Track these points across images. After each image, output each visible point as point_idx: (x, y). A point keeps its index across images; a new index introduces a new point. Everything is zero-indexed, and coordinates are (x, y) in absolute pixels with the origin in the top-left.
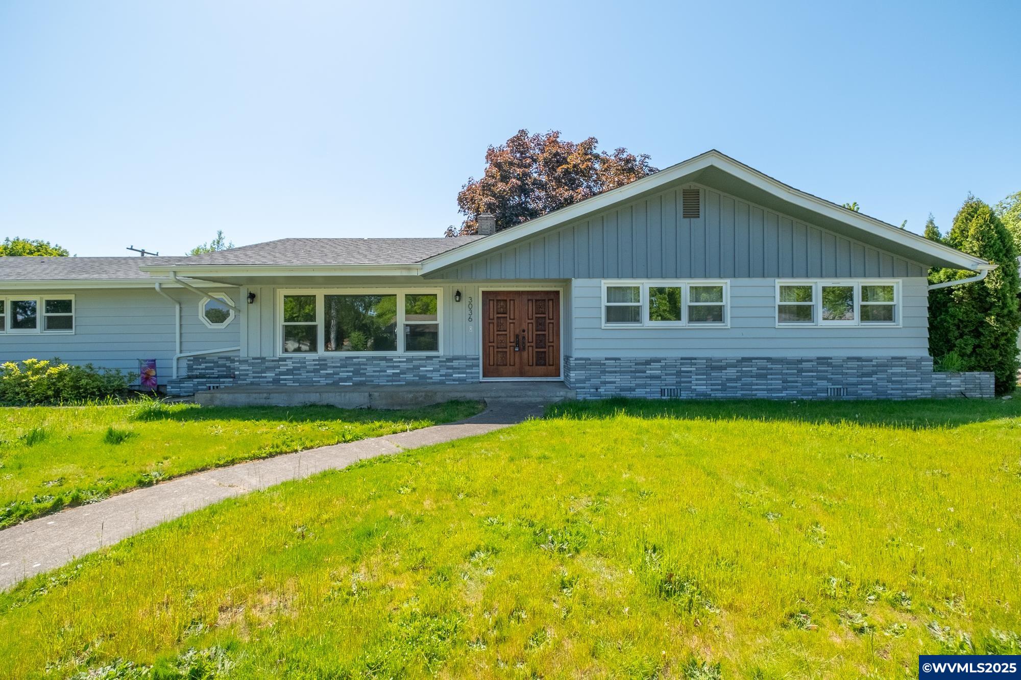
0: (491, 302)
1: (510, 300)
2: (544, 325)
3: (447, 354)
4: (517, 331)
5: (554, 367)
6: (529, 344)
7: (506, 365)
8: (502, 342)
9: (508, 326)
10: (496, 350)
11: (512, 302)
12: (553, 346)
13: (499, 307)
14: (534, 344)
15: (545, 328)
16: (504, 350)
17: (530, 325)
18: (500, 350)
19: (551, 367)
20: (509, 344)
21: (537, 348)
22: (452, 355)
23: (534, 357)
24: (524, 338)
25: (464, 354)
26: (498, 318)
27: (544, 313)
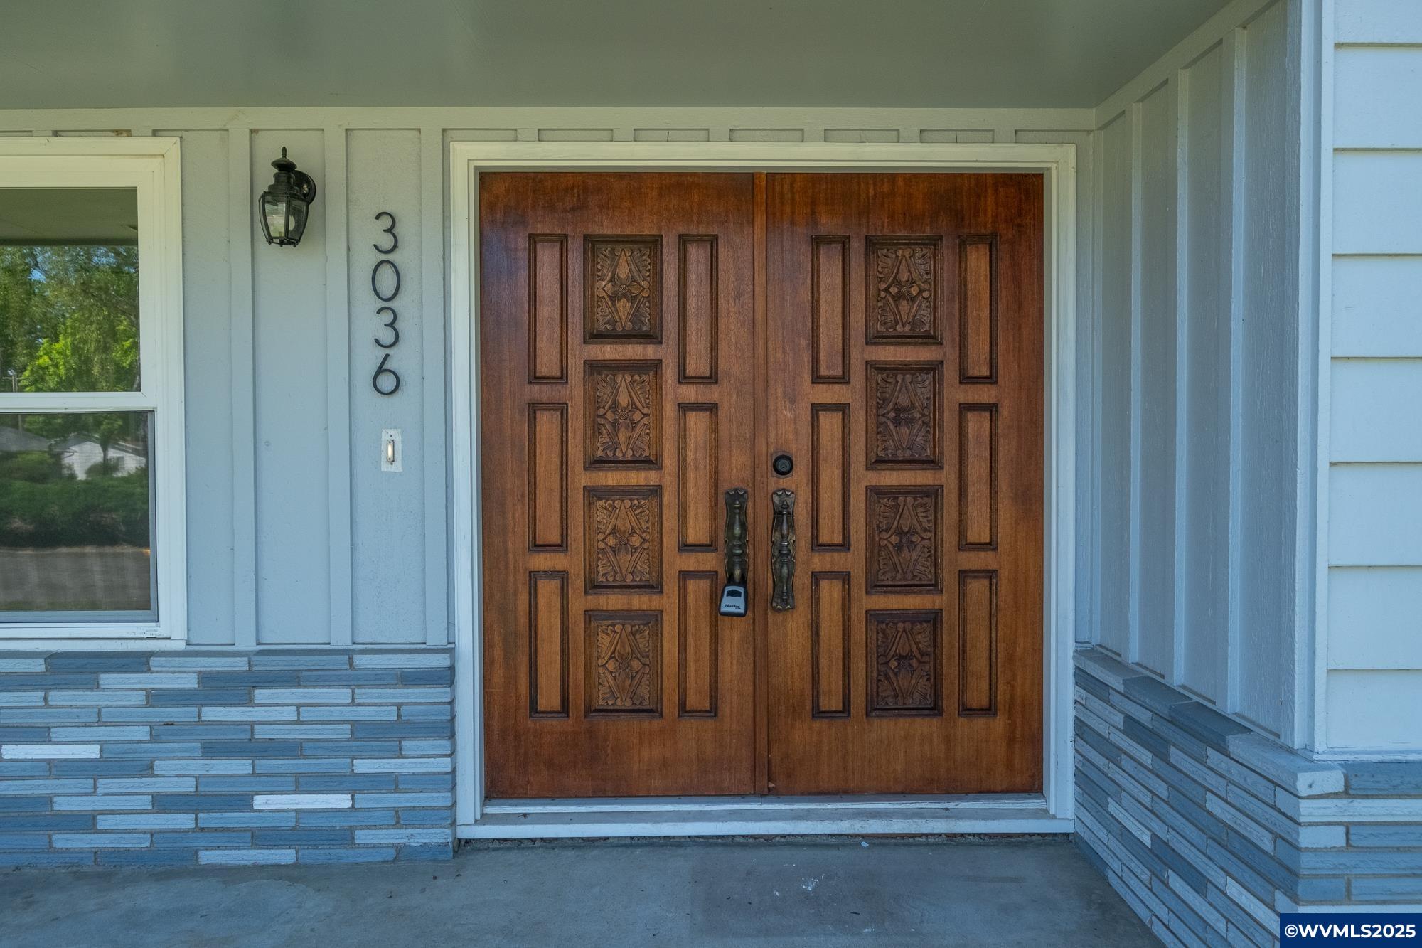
0: (547, 257)
1: (684, 240)
2: (934, 426)
3: (213, 636)
4: (736, 468)
5: (998, 724)
6: (820, 562)
7: (654, 711)
8: (623, 545)
9: (669, 428)
10: (579, 603)
11: (697, 255)
12: (991, 574)
13: (603, 286)
14: (854, 561)
15: (936, 444)
16: (640, 602)
17: (830, 424)
18: (613, 601)
19: (980, 722)
20: (676, 562)
21: (874, 586)
22: (247, 642)
23: (859, 654)
24: (782, 515)
25: (341, 640)
26: (593, 367)
27: (930, 339)
